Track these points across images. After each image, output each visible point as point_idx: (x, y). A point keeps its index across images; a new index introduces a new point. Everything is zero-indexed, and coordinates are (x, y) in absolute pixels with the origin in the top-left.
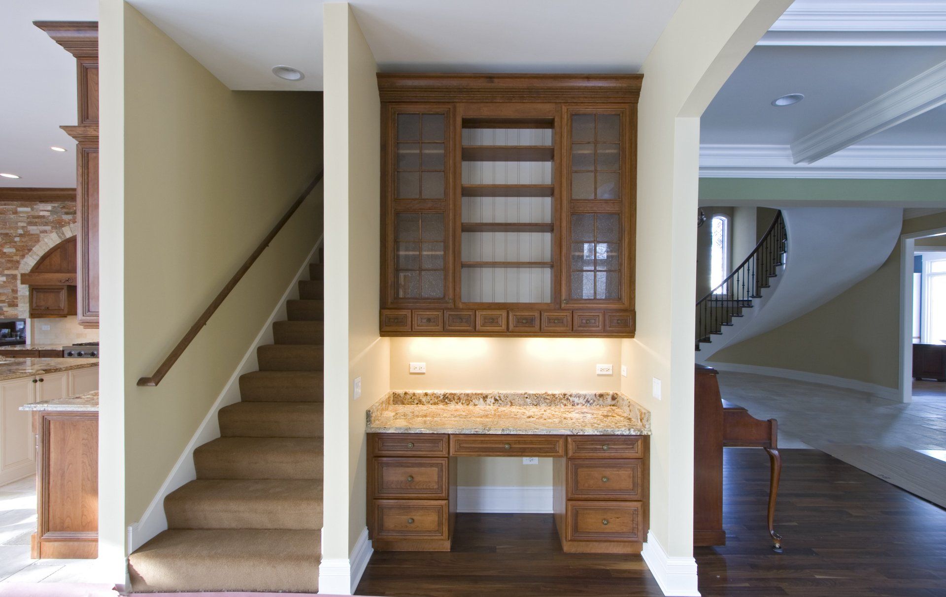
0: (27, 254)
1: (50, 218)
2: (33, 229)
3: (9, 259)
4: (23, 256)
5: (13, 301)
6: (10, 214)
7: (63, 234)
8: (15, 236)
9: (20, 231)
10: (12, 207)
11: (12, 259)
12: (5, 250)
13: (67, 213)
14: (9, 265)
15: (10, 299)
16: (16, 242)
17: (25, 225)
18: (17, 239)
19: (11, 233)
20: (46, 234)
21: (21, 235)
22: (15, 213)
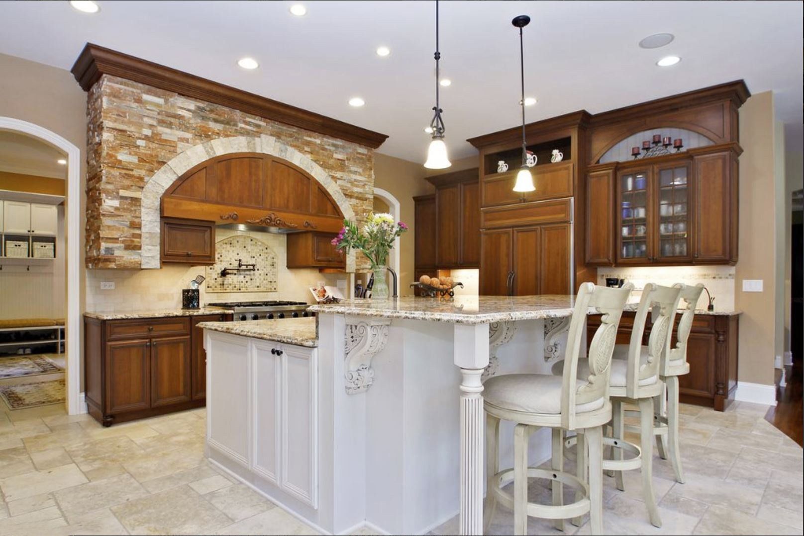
0: (158, 169)
1: (191, 121)
2: (167, 133)
3: (127, 172)
4: (151, 171)
5: (133, 241)
6: (130, 101)
7: (212, 148)
8: (140, 138)
9: (147, 132)
10: (135, 90)
11: (131, 173)
12: (120, 157)
13: (216, 121)
14: (127, 182)
15: (126, 237)
16: (138, 147)
17: (155, 123)
18: (140, 143)
19: (132, 132)
20: (187, 144)
21: (146, 138)
22: (139, 101)
